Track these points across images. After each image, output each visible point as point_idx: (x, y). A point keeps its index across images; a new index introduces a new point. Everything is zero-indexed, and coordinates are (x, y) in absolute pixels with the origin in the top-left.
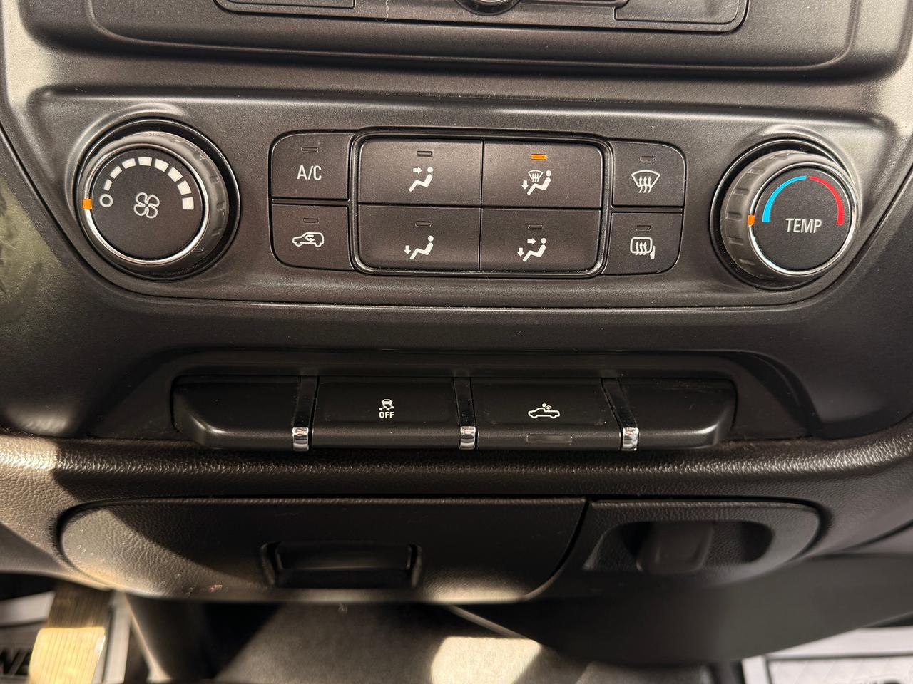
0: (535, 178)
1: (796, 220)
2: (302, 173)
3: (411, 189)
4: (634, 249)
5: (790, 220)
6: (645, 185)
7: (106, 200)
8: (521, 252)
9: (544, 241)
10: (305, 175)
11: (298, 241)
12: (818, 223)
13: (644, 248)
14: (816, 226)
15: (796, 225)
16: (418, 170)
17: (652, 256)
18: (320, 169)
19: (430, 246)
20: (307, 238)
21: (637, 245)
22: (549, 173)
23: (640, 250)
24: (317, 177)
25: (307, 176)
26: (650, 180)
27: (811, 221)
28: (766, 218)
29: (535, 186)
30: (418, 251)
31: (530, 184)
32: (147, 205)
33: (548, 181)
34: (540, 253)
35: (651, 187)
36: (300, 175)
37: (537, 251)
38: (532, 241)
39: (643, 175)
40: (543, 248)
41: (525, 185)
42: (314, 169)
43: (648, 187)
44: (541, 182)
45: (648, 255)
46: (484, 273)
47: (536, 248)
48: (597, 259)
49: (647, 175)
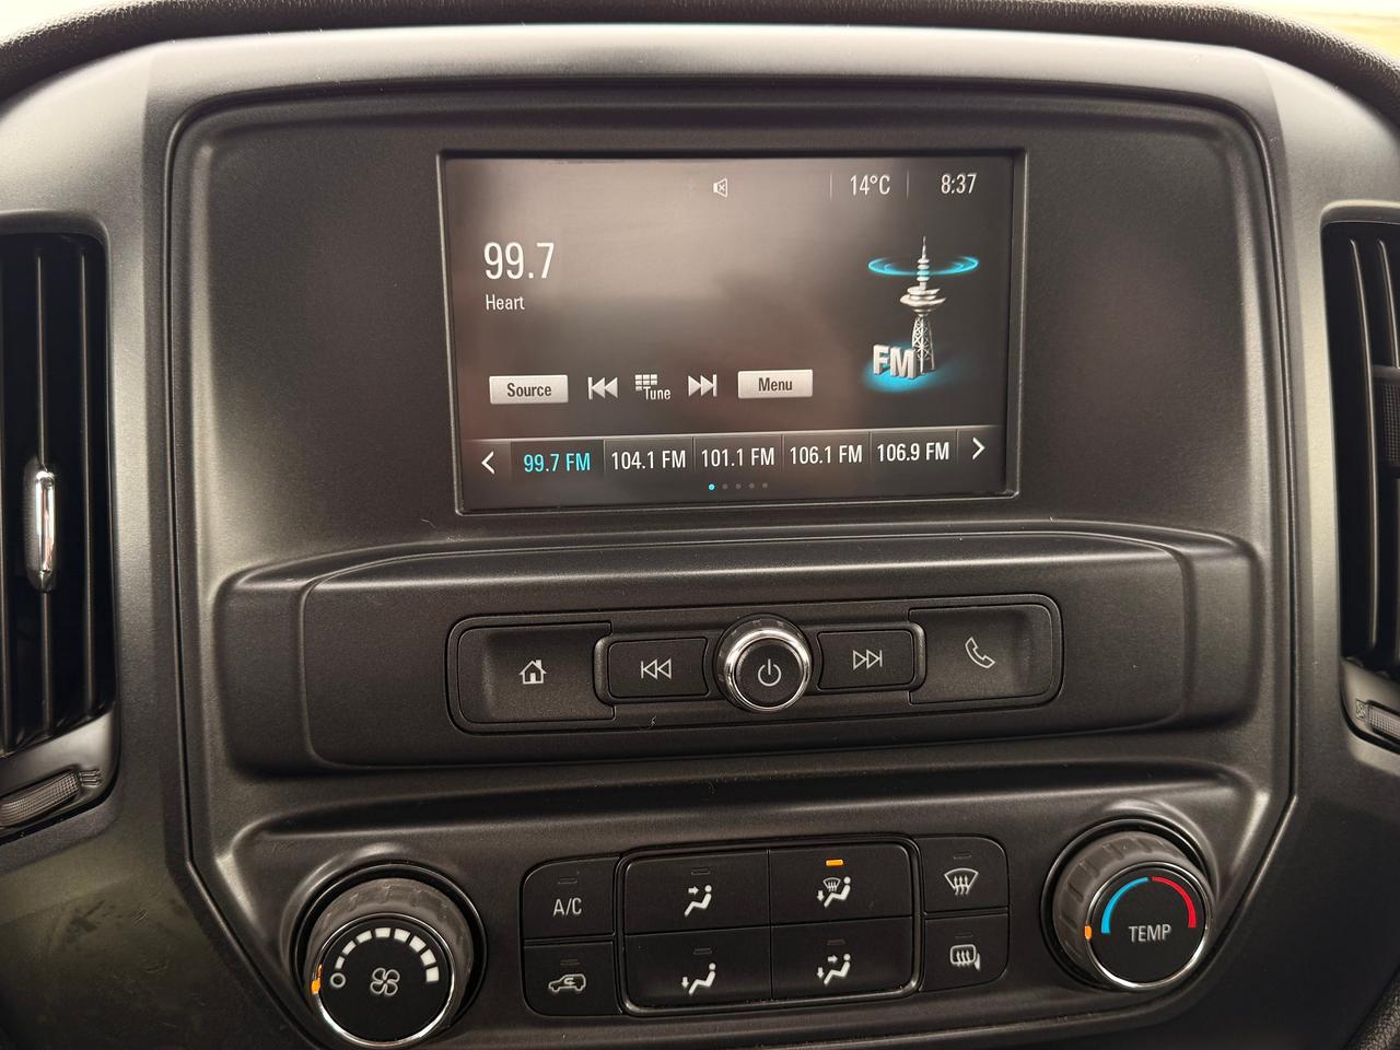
0: (832, 887)
1: (1140, 927)
2: (559, 908)
3: (687, 912)
4: (956, 960)
5: (1133, 928)
6: (962, 885)
7: (338, 981)
8: (820, 973)
9: (847, 957)
10: (562, 910)
11: (556, 987)
12: (1167, 929)
13: (966, 958)
14: (1164, 932)
15: (1140, 933)
16: (694, 891)
17: (977, 965)
18: (580, 901)
19: (712, 976)
20: (566, 982)
21: (958, 954)
22: (847, 880)
23: (963, 961)
24: (577, 911)
25: (565, 911)
26: (966, 879)
27: (1159, 926)
28: (1106, 928)
29: (833, 896)
30: (698, 982)
31: (827, 894)
32: (385, 982)
33: (847, 890)
34: (843, 973)
35: (968, 887)
36: (556, 910)
37: (839, 969)
38: (833, 959)
39: (958, 875)
40: (846, 967)
41: (821, 896)
42: (573, 902)
43: (966, 889)
44: (839, 891)
45: (973, 966)
46: (778, 1003)
47: (838, 966)
48: (912, 972)
49: (963, 874)
